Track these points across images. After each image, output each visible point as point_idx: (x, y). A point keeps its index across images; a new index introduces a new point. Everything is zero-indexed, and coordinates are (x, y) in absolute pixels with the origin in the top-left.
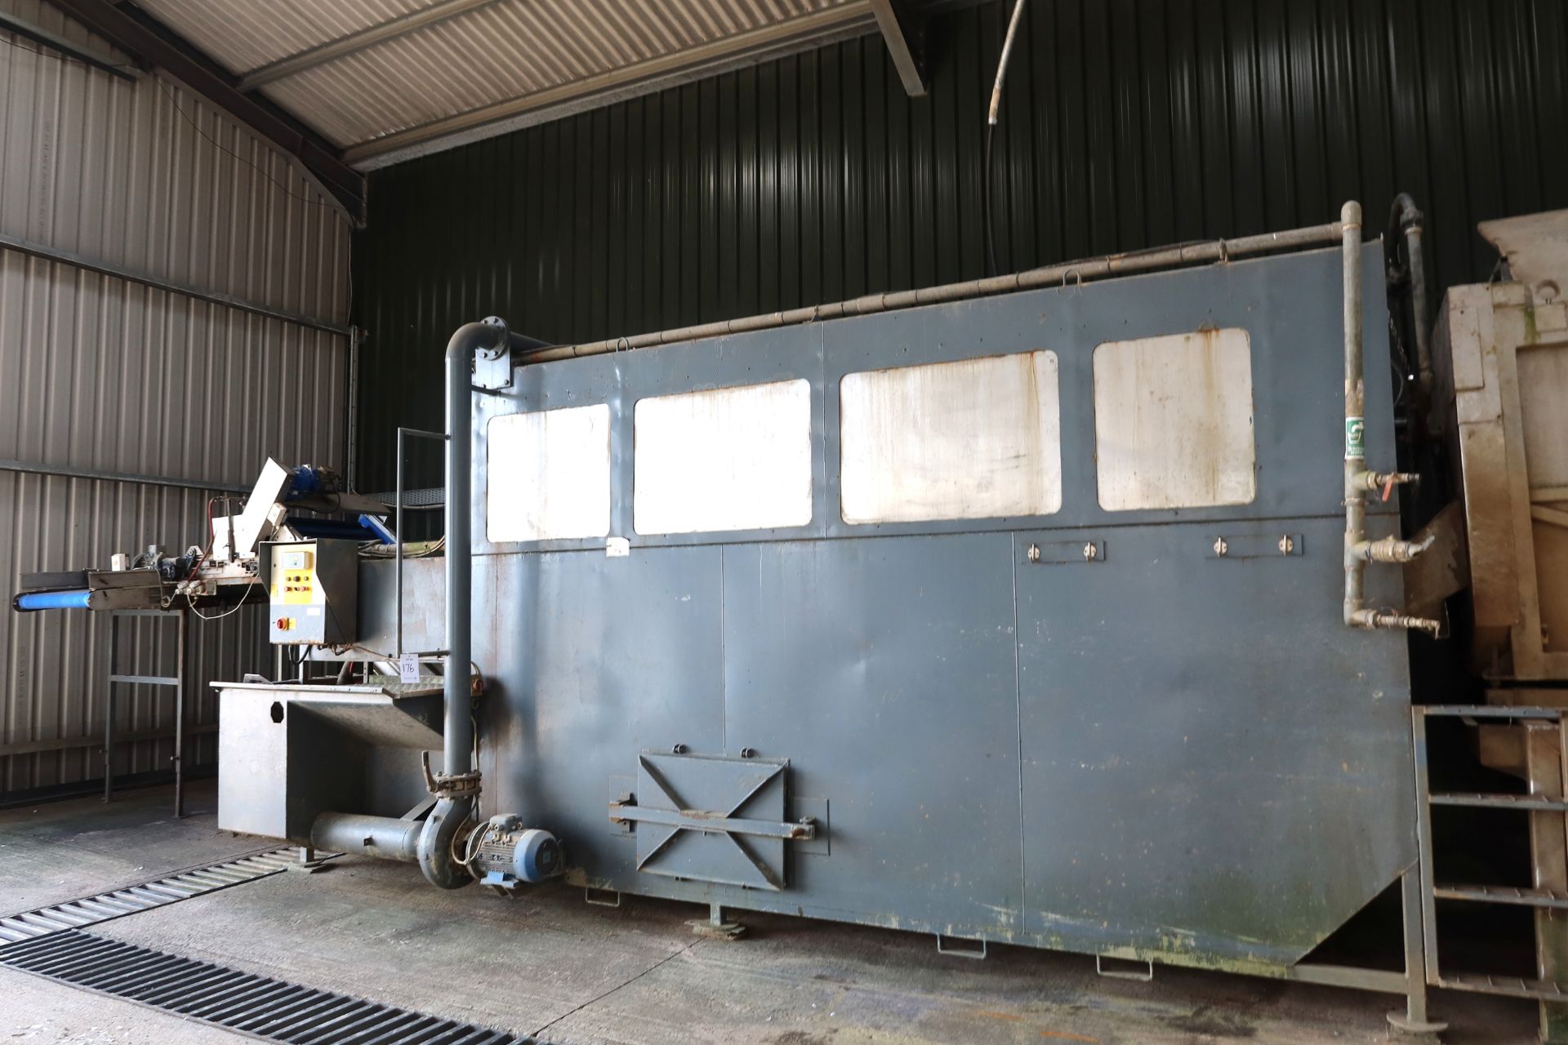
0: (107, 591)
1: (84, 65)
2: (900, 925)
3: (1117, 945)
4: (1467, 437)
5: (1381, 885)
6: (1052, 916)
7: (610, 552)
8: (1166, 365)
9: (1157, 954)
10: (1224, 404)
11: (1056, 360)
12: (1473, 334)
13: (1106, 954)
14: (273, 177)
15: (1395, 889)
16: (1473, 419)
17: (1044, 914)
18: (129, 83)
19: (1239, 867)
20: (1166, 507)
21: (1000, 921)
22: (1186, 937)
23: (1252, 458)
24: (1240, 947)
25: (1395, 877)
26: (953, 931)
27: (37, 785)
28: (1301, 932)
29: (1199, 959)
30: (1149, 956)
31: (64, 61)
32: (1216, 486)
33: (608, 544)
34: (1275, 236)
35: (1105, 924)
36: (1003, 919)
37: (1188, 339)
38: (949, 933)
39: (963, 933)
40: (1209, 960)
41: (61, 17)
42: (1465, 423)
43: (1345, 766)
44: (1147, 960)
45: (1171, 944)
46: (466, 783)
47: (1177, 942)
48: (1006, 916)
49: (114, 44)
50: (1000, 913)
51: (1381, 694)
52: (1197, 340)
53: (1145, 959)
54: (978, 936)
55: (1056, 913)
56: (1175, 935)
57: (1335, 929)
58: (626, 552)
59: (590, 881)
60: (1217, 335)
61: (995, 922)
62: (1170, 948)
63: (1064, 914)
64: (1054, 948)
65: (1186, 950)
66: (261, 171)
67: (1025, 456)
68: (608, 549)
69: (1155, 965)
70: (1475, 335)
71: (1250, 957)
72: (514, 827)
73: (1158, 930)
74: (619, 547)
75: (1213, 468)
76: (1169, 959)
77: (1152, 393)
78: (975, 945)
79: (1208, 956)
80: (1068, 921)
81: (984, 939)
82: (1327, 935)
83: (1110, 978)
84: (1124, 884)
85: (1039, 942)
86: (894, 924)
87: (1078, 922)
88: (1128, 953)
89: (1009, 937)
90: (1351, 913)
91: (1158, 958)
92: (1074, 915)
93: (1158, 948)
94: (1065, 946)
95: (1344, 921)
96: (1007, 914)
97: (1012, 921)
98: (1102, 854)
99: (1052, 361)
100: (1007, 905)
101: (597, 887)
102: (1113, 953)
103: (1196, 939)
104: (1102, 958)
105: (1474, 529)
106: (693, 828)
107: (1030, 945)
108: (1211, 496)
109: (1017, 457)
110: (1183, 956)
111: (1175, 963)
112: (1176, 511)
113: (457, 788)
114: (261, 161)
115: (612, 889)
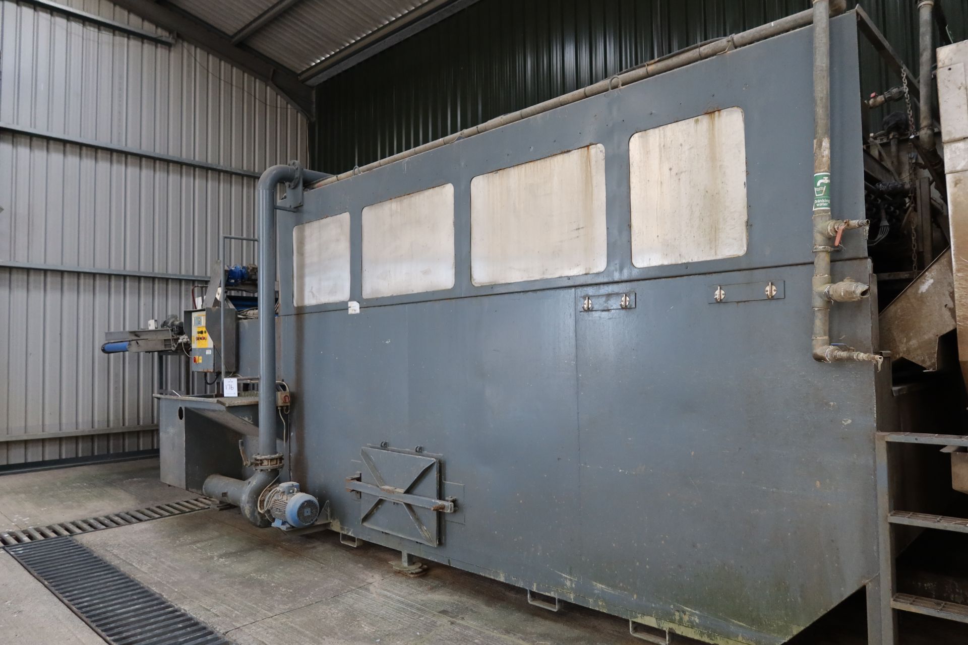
0: (138, 341)
1: (140, 39)
2: (506, 580)
3: (643, 614)
4: (953, 185)
5: (848, 591)
6: (599, 586)
7: (350, 312)
8: (681, 145)
9: (672, 625)
10: (724, 173)
11: (604, 151)
12: (960, 88)
13: (635, 620)
14: (257, 96)
15: (860, 595)
16: (959, 168)
17: (595, 583)
18: (167, 47)
19: (732, 562)
20: (680, 263)
21: (566, 585)
22: (692, 614)
23: (745, 218)
24: (732, 628)
25: (861, 586)
26: (537, 589)
27: (127, 450)
28: (780, 623)
29: (702, 634)
30: (666, 626)
31: (128, 38)
32: (717, 242)
33: (349, 306)
34: (772, 24)
35: (635, 596)
36: (568, 583)
37: (697, 121)
38: (535, 590)
39: (542, 591)
40: (709, 636)
41: (126, 13)
42: (951, 173)
43: (818, 483)
44: (664, 629)
45: (681, 619)
46: (269, 461)
47: (686, 618)
48: (570, 582)
49: (157, 25)
50: (566, 578)
51: (849, 421)
52: (704, 120)
53: (663, 627)
54: (552, 594)
55: (602, 585)
56: (684, 612)
57: (808, 625)
58: (358, 311)
59: (342, 529)
60: (719, 115)
61: (563, 585)
62: (681, 622)
63: (608, 585)
64: (601, 610)
65: (692, 625)
66: (249, 93)
67: (582, 228)
68: (349, 309)
69: (669, 633)
70: (962, 88)
71: (740, 638)
72: (291, 491)
73: (672, 606)
74: (354, 308)
75: (715, 228)
76: (680, 631)
77: (670, 169)
78: (551, 600)
79: (708, 632)
80: (610, 590)
81: (557, 597)
82: (802, 628)
83: (640, 640)
84: (647, 567)
85: (591, 604)
86: (502, 579)
87: (617, 593)
88: (651, 621)
89: (571, 598)
90: (822, 612)
91: (672, 629)
92: (614, 587)
93: (673, 621)
94: (608, 610)
95: (815, 619)
96: (571, 580)
97: (574, 586)
98: (633, 542)
99: (601, 151)
100: (570, 574)
101: (346, 533)
102: (639, 620)
103: (700, 617)
104: (634, 623)
105: (958, 271)
106: (386, 499)
107: (585, 605)
108: (713, 251)
109: (578, 229)
110: (690, 630)
111: (684, 634)
112: (687, 265)
113: (263, 464)
114: (249, 87)
115: (353, 535)
